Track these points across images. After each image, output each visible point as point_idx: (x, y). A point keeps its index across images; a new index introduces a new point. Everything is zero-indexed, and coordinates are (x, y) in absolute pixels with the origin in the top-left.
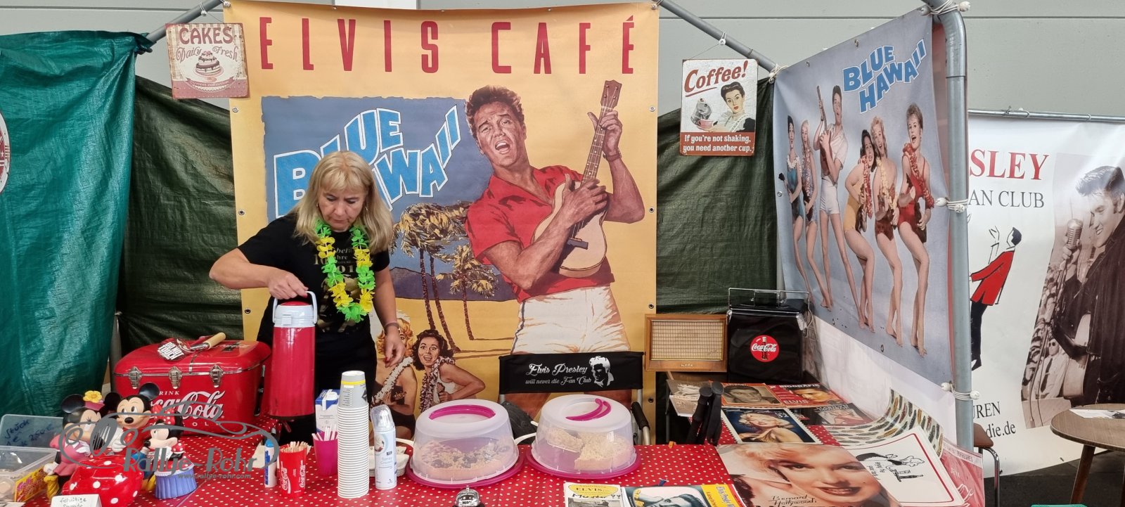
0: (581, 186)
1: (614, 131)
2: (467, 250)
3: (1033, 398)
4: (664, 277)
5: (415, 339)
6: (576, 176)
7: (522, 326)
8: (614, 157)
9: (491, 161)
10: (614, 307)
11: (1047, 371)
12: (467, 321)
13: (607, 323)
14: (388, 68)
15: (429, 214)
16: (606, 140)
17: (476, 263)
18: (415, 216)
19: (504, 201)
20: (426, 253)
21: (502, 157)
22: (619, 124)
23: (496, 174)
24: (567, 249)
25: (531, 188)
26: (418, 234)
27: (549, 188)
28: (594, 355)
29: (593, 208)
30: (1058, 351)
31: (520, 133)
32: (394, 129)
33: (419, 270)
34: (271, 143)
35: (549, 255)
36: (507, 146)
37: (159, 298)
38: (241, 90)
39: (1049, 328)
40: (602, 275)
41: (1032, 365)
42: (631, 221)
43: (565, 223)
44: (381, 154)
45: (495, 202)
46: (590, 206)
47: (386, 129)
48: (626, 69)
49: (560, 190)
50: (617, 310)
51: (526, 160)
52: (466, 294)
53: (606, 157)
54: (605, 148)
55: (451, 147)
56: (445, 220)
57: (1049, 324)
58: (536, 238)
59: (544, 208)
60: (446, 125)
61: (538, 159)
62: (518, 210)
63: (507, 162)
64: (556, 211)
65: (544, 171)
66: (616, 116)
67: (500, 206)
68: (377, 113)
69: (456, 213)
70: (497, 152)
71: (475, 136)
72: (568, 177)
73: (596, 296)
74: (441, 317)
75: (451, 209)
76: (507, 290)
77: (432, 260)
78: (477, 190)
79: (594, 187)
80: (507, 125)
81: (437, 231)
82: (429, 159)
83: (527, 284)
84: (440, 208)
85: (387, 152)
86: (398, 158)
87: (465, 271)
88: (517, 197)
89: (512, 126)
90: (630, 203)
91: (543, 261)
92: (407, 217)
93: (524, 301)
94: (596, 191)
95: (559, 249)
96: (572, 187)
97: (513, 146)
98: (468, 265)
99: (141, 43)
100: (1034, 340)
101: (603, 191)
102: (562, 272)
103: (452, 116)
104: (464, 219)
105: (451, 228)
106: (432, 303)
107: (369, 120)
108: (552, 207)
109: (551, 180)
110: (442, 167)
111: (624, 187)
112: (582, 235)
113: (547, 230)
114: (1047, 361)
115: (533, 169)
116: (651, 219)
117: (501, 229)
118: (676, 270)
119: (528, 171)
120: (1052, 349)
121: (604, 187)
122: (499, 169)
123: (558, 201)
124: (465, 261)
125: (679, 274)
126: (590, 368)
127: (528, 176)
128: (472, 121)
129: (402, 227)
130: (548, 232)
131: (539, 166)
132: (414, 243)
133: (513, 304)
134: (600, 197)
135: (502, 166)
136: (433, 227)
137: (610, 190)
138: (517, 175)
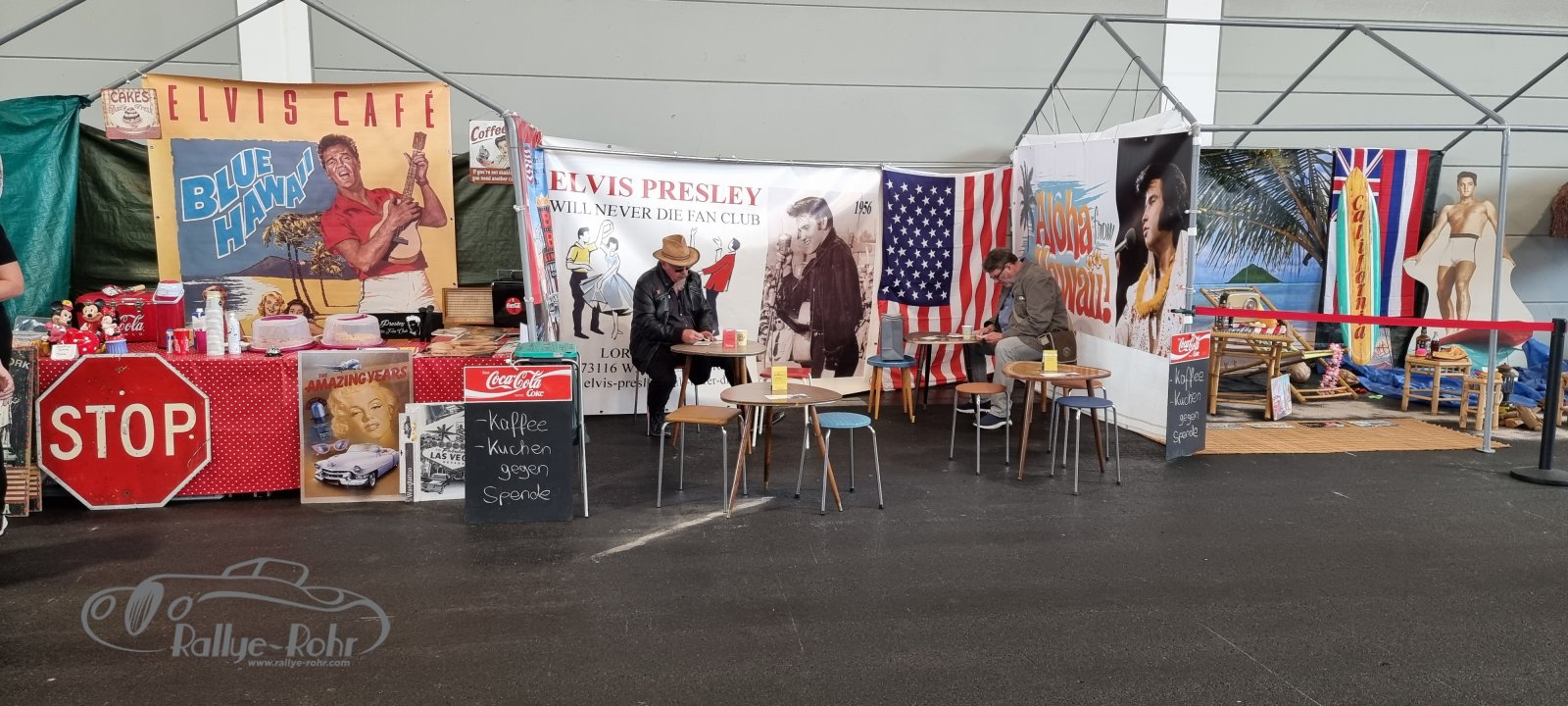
0: (402, 202)
1: (422, 165)
2: (321, 244)
3: (767, 360)
4: (462, 266)
5: (286, 306)
6: (397, 195)
7: (363, 297)
8: (423, 183)
9: (336, 183)
10: (428, 284)
11: (777, 341)
12: (323, 293)
13: (424, 296)
14: (261, 120)
15: (293, 220)
16: (417, 171)
17: (328, 253)
18: (283, 221)
19: (346, 211)
20: (292, 247)
21: (344, 182)
22: (426, 161)
23: (340, 193)
24: (393, 244)
25: (366, 203)
26: (286, 233)
27: (379, 202)
28: (410, 314)
29: (410, 217)
30: (783, 327)
31: (356, 166)
32: (266, 161)
33: (288, 258)
34: (178, 171)
35: (380, 248)
36: (348, 174)
37: (98, 277)
38: (156, 133)
39: (774, 310)
40: (419, 263)
41: (762, 336)
42: (438, 226)
43: (391, 227)
44: (257, 179)
45: (340, 212)
46: (408, 216)
47: (260, 162)
48: (429, 125)
49: (387, 204)
50: (430, 287)
51: (361, 184)
52: (321, 275)
53: (418, 183)
54: (417, 176)
55: (307, 174)
56: (305, 224)
57: (773, 307)
58: (371, 236)
59: (376, 216)
60: (303, 160)
61: (370, 182)
62: (356, 218)
63: (347, 185)
64: (384, 218)
65: (374, 191)
66: (423, 156)
67: (345, 215)
68: (253, 151)
69: (313, 219)
70: (340, 178)
71: (324, 167)
72: (392, 196)
73: (415, 277)
74: (305, 290)
75: (309, 216)
76: (351, 272)
77: (296, 251)
78: (326, 204)
79: (411, 203)
80: (347, 160)
81: (299, 232)
82: (292, 182)
83: (365, 268)
84: (301, 216)
85: (262, 178)
86: (269, 181)
87: (320, 259)
88: (357, 209)
89: (350, 161)
90: (436, 214)
91: (376, 252)
92: (277, 221)
93: (364, 280)
94: (412, 206)
95: (387, 245)
96: (395, 203)
97: (352, 174)
98: (323, 255)
99: (84, 101)
100: (762, 318)
101: (417, 205)
102: (390, 260)
103: (307, 154)
104: (318, 224)
105: (309, 229)
106: (298, 281)
107: (248, 156)
108: (381, 216)
109: (380, 198)
110: (302, 188)
111: (432, 204)
112: (403, 235)
113: (378, 232)
114: (775, 334)
115: (366, 190)
116: (451, 224)
117: (346, 230)
118: (470, 259)
119: (363, 191)
120: (779, 326)
121: (417, 203)
122: (342, 190)
123: (386, 212)
124: (320, 252)
125: (473, 262)
126: (406, 323)
127: (363, 195)
128: (322, 157)
129: (274, 229)
130: (379, 234)
131: (371, 188)
132: (283, 240)
133: (356, 282)
134: (415, 210)
135: (344, 188)
136: (296, 228)
137: (422, 205)
138: (355, 194)
